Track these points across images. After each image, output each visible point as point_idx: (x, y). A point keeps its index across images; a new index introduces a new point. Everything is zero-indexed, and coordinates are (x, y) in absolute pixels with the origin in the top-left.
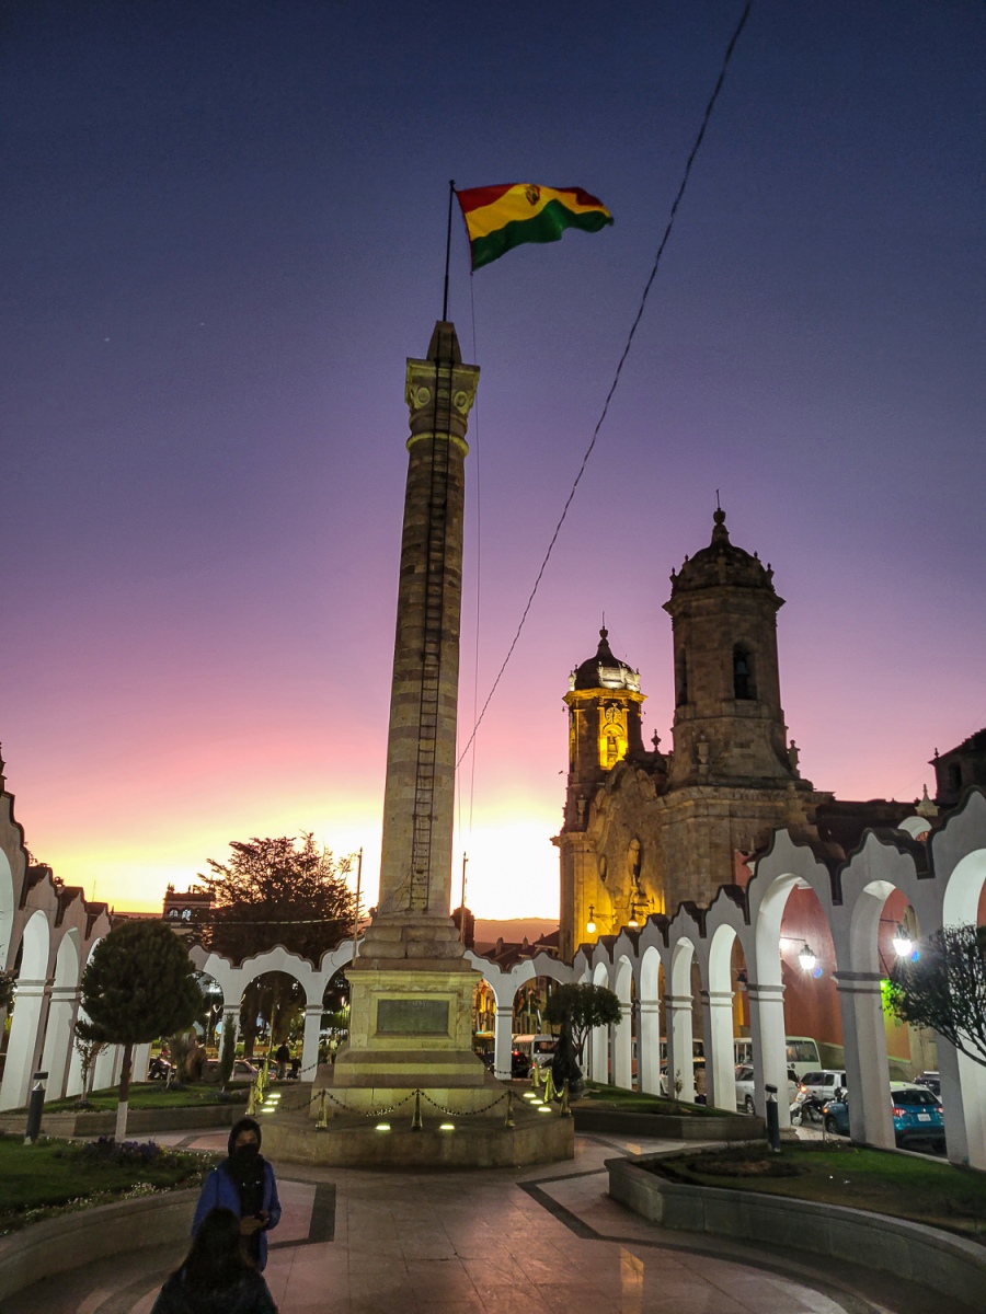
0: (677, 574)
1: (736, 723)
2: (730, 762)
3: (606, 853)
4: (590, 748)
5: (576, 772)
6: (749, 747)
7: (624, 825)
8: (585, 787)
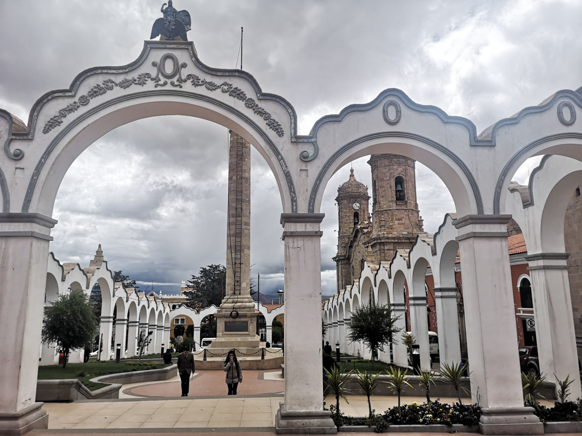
1: (396, 211)
2: (394, 227)
3: (354, 263)
4: (347, 220)
5: (341, 230)
6: (402, 220)
7: (359, 252)
8: (345, 237)
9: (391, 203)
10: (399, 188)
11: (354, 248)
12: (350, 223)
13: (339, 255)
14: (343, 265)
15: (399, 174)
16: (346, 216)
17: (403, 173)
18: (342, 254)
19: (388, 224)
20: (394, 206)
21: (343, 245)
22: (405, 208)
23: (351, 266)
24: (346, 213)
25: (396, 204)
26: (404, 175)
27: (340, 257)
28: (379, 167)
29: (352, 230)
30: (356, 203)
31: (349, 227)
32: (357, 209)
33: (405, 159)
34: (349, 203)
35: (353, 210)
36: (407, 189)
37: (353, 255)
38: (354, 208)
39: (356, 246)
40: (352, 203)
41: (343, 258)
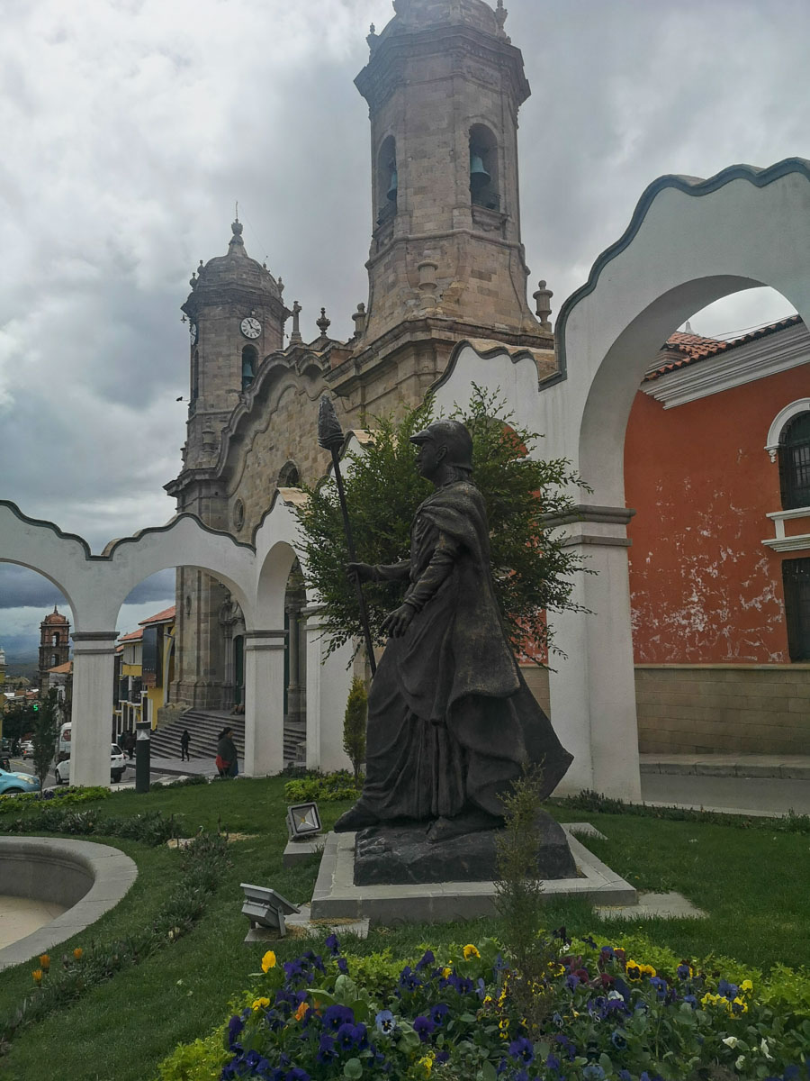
0: (378, 32)
1: (473, 241)
2: (465, 297)
3: (243, 493)
4: (219, 368)
5: (201, 398)
6: (490, 280)
7: (271, 449)
8: (212, 417)
9: (456, 212)
10: (480, 168)
11: (248, 441)
12: (231, 375)
13: (192, 466)
14: (204, 500)
15: (482, 116)
16: (219, 354)
17: (496, 121)
18: (204, 467)
19: (446, 286)
20: (464, 221)
21: (208, 439)
22: (501, 240)
23: (232, 502)
24: (218, 344)
25: (475, 222)
26: (495, 126)
27: (195, 474)
28: (408, 82)
29: (235, 396)
30: (249, 319)
31: (227, 388)
32: (254, 337)
33: (500, 70)
34: (228, 315)
35: (241, 337)
36: (504, 176)
37: (241, 465)
38: (245, 333)
39: (257, 433)
40: (238, 318)
41: (207, 477)
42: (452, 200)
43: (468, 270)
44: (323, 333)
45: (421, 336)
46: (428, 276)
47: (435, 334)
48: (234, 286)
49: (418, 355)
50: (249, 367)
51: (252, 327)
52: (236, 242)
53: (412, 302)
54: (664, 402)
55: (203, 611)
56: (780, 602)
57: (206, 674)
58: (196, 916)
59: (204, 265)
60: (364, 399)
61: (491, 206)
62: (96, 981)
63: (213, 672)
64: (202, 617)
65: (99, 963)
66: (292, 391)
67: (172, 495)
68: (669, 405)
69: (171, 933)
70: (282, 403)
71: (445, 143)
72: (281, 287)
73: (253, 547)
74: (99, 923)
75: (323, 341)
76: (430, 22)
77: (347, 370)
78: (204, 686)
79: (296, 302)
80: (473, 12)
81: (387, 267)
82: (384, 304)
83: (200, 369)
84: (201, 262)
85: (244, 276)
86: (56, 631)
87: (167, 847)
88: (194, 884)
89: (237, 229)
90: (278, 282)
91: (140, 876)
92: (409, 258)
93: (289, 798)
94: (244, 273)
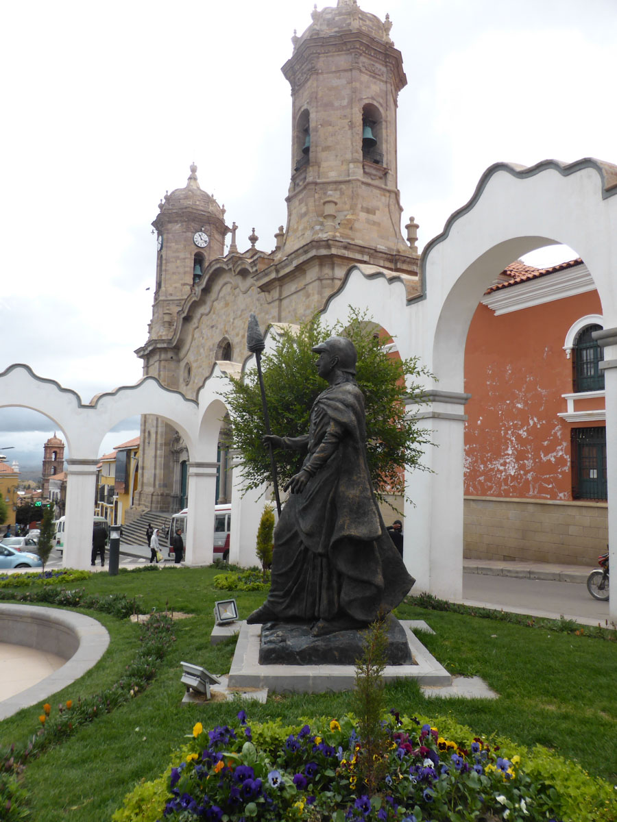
1: (363, 186)
2: (357, 225)
3: (191, 357)
4: (177, 267)
5: (163, 288)
7: (212, 327)
8: (171, 302)
9: (351, 165)
10: (369, 135)
11: (195, 321)
12: (185, 273)
13: (155, 337)
14: (163, 362)
15: (373, 98)
16: (178, 258)
17: (381, 101)
18: (163, 338)
19: (343, 217)
20: (357, 172)
21: (167, 318)
23: (183, 364)
24: (177, 251)
25: (365, 172)
26: (382, 106)
27: (157, 343)
28: (320, 71)
29: (188, 288)
30: (200, 233)
31: (183, 282)
32: (202, 246)
33: (386, 66)
34: (184, 230)
35: (193, 246)
36: (387, 141)
37: (190, 337)
38: (197, 243)
39: (202, 315)
40: (192, 232)
41: (165, 345)
42: (349, 156)
43: (359, 206)
44: (253, 246)
45: (323, 252)
46: (330, 209)
47: (334, 251)
48: (190, 210)
49: (321, 265)
50: (198, 267)
51: (201, 239)
52: (193, 178)
53: (318, 227)
54: (494, 311)
55: (159, 442)
56: (568, 458)
57: (160, 486)
58: (149, 677)
59: (169, 194)
60: (280, 295)
61: (377, 162)
62: (80, 724)
63: (165, 485)
64: (159, 446)
65: (84, 711)
66: (229, 286)
67: (140, 357)
68: (497, 313)
69: (132, 692)
70: (221, 295)
71: (345, 116)
72: (223, 211)
73: (196, 402)
74: (83, 678)
75: (253, 251)
76: (337, 29)
77: (270, 272)
78: (158, 495)
79: (234, 223)
80: (368, 22)
81: (301, 202)
82: (298, 228)
83: (163, 268)
84: (167, 192)
85: (198, 203)
86: (55, 450)
87: (130, 621)
88: (148, 654)
89: (194, 170)
90: (221, 208)
91: (111, 643)
92: (317, 196)
93: (216, 587)
94: (198, 200)
